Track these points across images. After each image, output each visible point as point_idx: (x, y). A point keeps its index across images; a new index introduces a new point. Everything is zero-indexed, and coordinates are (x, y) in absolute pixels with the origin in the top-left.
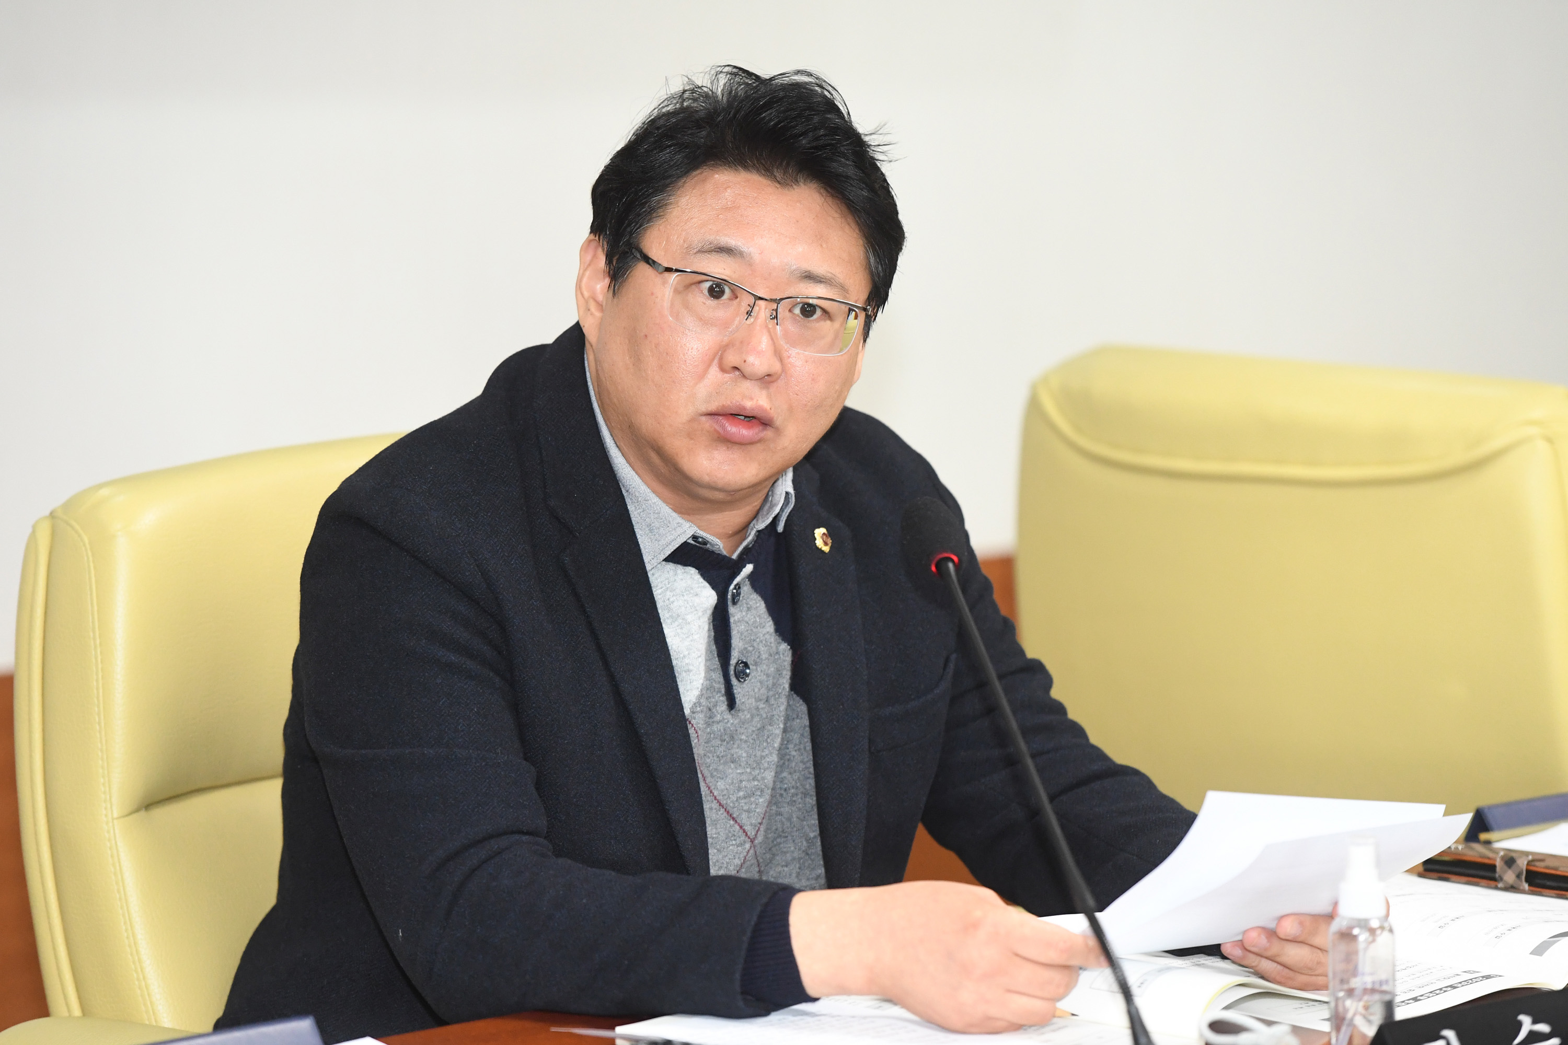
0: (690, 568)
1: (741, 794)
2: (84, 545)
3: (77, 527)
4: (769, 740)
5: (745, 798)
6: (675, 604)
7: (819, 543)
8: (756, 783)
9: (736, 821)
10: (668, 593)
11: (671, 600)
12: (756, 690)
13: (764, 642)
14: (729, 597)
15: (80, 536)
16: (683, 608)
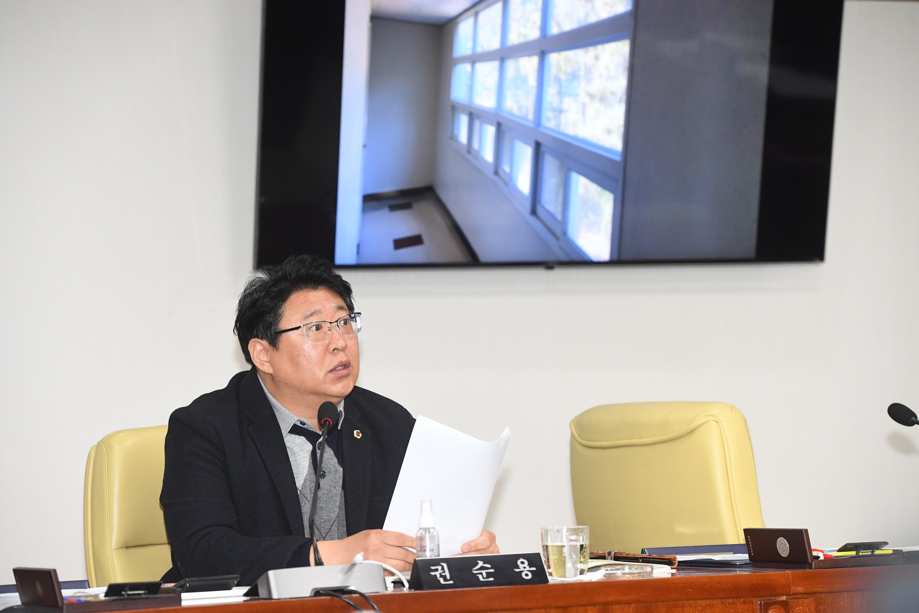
0: (302, 436)
1: (322, 521)
2: (104, 452)
3: (103, 445)
4: (334, 502)
5: (323, 522)
6: (295, 448)
7: (355, 435)
8: (327, 518)
9: (319, 530)
10: (293, 444)
11: (294, 446)
12: (329, 482)
13: (333, 465)
14: (317, 446)
15: (103, 448)
16: (298, 450)
